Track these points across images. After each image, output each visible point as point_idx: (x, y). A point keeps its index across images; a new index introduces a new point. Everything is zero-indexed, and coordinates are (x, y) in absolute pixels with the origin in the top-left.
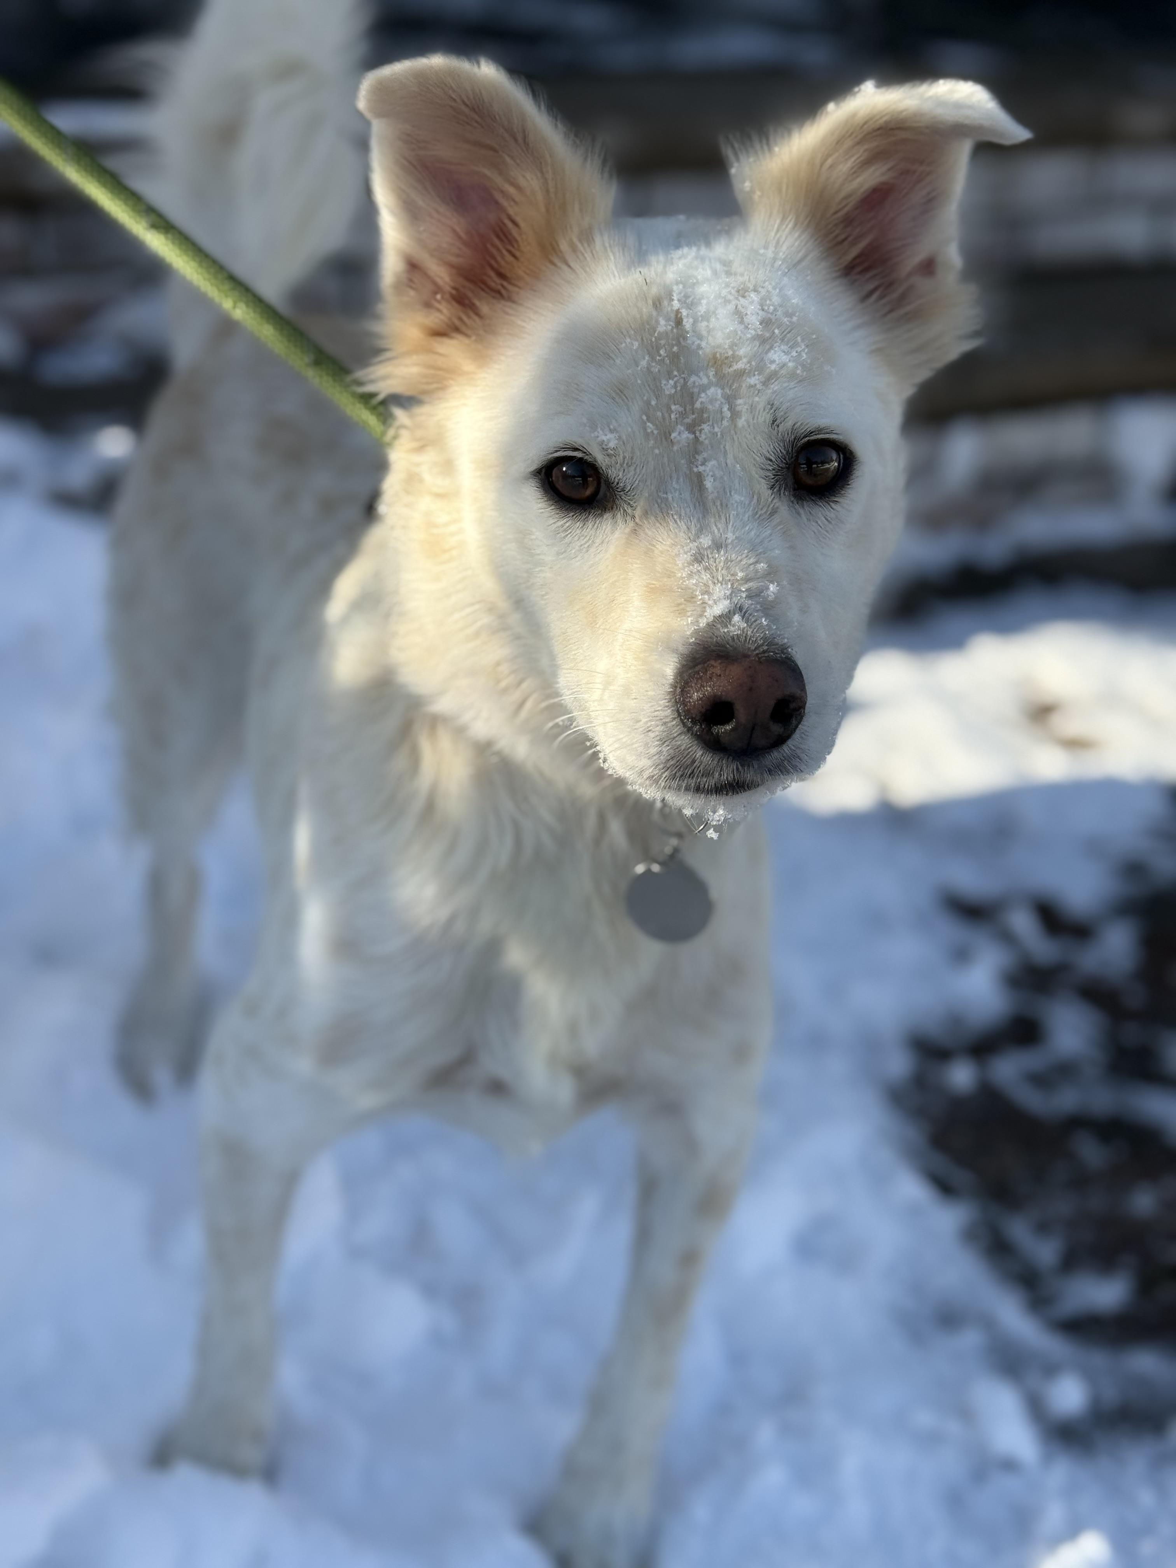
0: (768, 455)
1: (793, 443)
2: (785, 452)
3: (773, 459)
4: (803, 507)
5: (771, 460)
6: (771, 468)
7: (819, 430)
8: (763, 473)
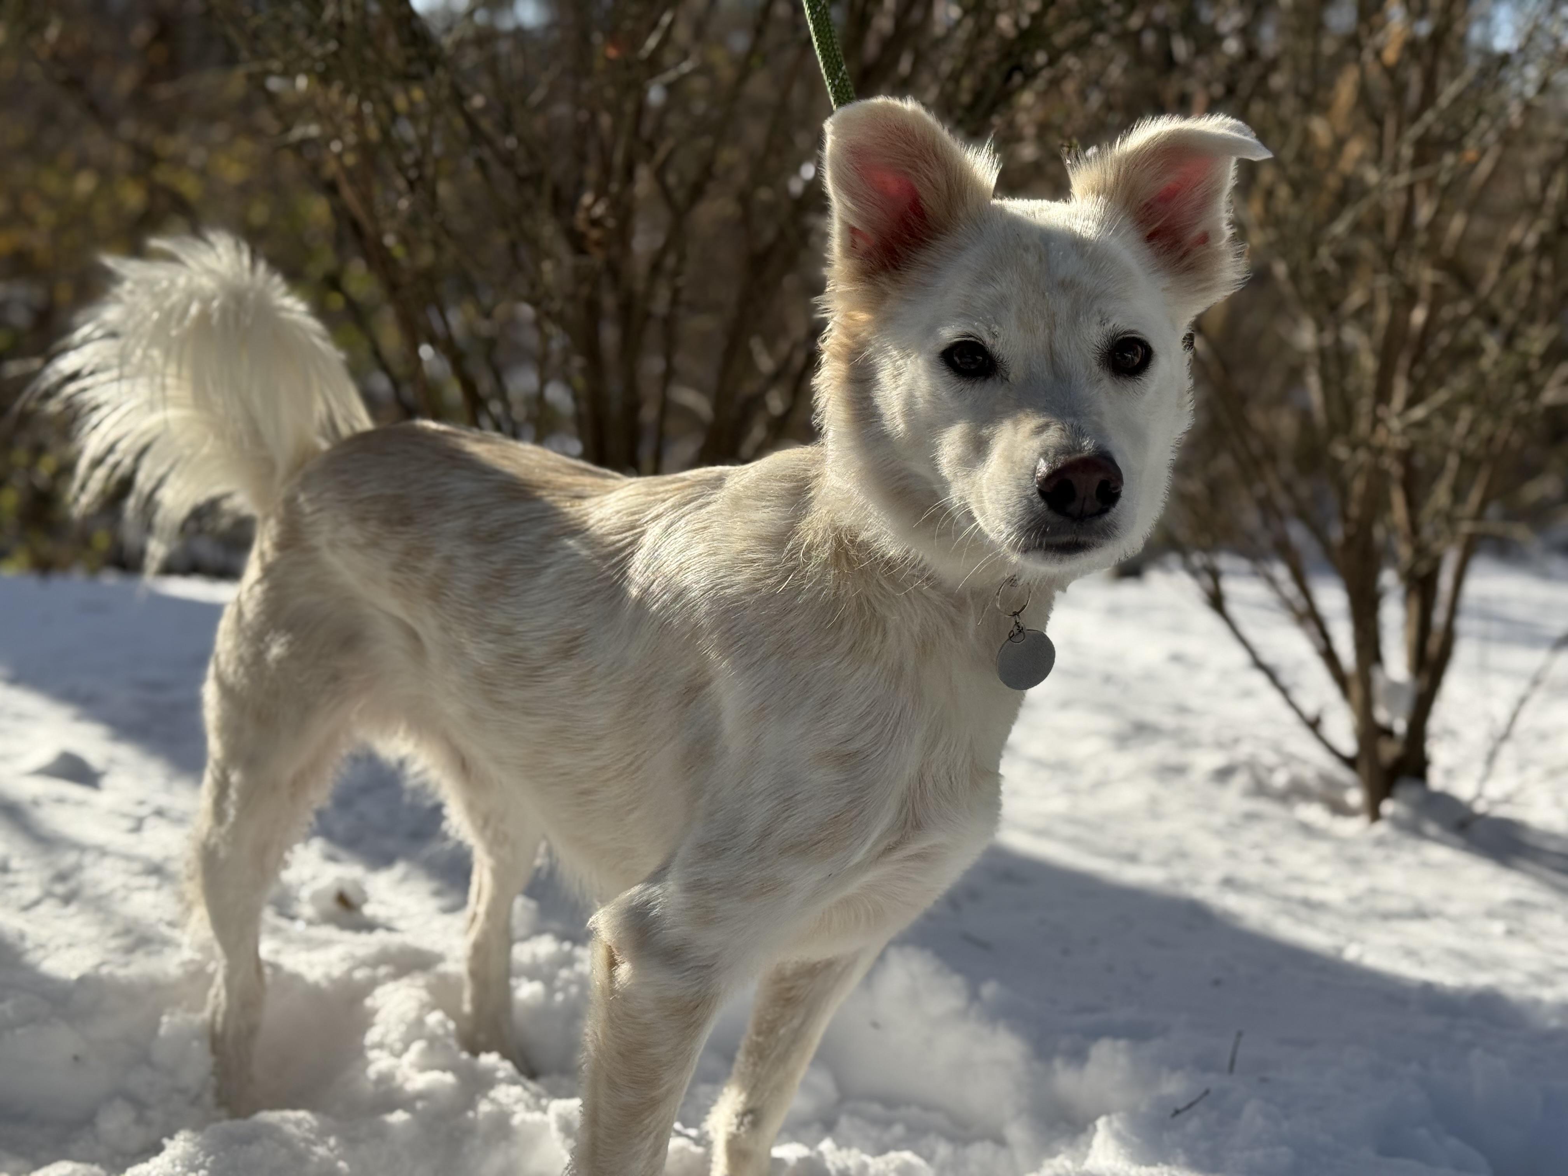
0: (1096, 344)
1: (1113, 338)
2: (1107, 343)
3: (1100, 347)
4: (1118, 379)
5: (1098, 347)
6: (1098, 352)
7: (1132, 332)
8: (1094, 355)
